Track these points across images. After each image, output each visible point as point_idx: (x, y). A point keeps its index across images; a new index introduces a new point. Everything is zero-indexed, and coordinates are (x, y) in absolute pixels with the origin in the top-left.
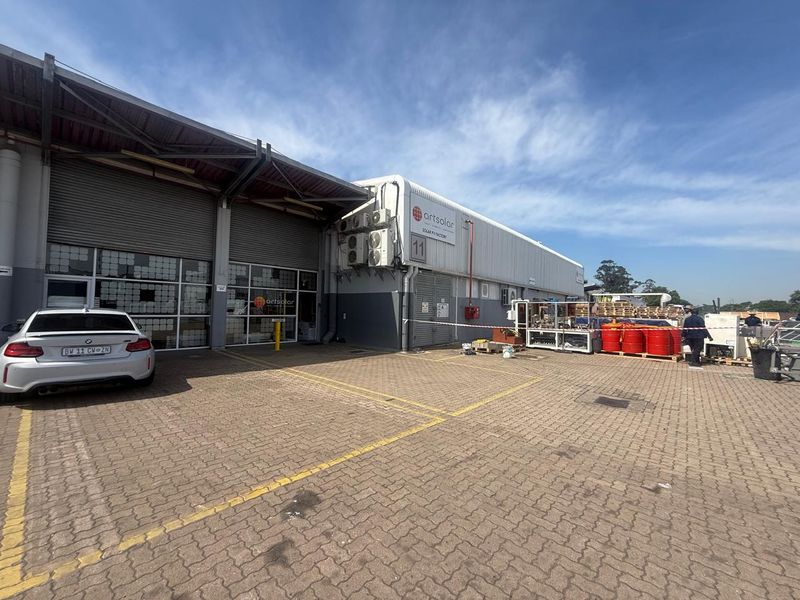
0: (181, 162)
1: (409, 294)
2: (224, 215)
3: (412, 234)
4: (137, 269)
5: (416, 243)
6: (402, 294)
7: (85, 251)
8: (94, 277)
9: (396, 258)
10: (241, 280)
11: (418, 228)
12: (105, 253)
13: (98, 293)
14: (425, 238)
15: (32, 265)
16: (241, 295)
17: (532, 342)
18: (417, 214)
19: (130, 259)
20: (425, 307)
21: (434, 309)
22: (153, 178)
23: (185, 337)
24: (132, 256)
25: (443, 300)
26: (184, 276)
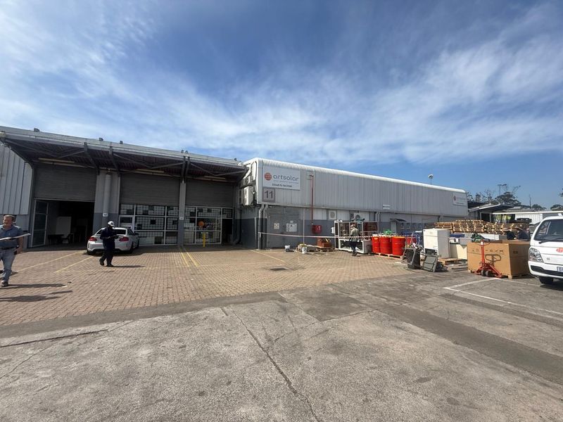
0: (158, 169)
1: (262, 219)
2: (183, 186)
3: (263, 188)
4: (150, 211)
5: (267, 192)
6: (258, 219)
7: (132, 206)
8: (134, 216)
9: (254, 200)
10: (193, 214)
11: (268, 184)
12: (139, 206)
13: (136, 222)
14: (274, 189)
15: (114, 212)
16: (192, 221)
17: (342, 247)
18: (268, 177)
19: (147, 208)
20: (277, 226)
21: (283, 228)
22: (153, 175)
23: (168, 240)
24: (147, 207)
25: (292, 222)
26: (167, 213)
